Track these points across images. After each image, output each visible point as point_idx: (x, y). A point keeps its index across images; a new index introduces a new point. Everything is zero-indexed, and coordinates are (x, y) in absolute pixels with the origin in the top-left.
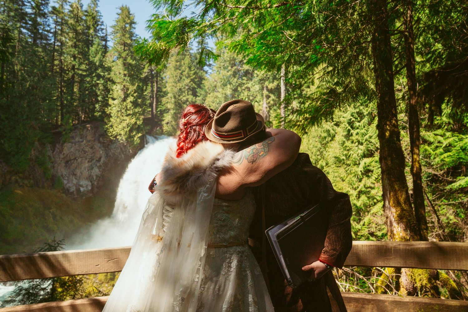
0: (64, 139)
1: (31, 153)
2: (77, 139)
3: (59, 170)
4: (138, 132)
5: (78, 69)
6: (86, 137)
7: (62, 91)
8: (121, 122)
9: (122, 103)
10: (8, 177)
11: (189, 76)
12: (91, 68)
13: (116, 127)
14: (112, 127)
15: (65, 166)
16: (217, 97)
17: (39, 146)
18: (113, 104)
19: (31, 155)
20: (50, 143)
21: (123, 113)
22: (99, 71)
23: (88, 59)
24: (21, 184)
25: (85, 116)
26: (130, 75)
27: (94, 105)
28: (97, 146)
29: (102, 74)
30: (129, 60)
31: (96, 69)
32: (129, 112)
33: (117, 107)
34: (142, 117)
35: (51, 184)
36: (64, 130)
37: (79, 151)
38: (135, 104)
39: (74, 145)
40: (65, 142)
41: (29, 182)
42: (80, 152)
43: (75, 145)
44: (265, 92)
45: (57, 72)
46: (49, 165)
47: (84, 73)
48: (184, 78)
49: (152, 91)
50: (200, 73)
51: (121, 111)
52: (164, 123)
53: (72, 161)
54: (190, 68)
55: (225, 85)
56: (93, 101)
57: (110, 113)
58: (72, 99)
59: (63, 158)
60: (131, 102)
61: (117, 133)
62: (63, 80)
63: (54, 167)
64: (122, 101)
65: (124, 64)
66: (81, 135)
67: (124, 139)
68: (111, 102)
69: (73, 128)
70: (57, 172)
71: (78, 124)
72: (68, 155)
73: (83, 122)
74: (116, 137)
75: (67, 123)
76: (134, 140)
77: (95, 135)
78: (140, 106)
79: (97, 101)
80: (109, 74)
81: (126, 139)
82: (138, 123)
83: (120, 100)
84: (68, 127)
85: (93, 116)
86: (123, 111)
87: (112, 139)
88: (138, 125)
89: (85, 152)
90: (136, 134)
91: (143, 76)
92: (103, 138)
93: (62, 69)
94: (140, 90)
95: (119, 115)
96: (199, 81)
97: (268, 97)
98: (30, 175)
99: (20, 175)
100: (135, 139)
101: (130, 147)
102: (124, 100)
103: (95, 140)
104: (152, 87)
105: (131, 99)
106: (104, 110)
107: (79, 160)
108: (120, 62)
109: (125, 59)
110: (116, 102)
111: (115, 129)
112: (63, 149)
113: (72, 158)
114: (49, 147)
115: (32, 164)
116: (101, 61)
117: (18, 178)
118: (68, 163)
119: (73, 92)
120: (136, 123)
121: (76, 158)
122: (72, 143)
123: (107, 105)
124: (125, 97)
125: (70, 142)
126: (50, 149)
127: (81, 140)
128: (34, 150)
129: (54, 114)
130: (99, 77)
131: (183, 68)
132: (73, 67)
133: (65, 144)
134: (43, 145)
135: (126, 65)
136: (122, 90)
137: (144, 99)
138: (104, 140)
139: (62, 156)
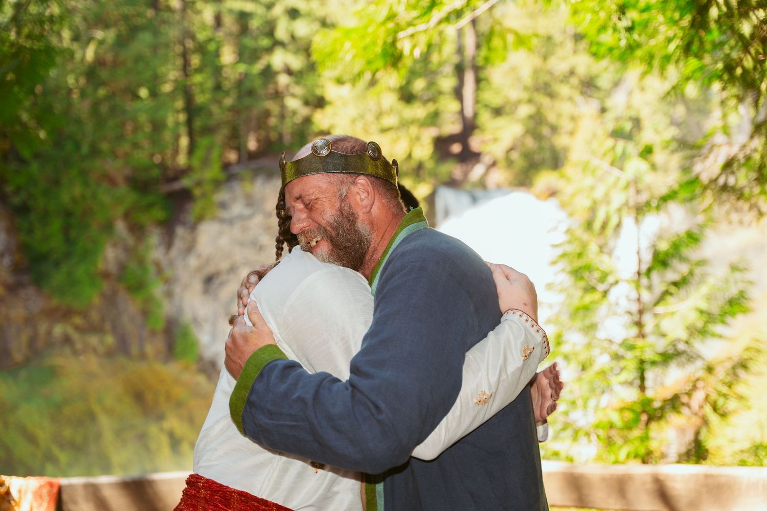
0: (198, 212)
1: (105, 253)
2: (237, 209)
3: (186, 305)
6: (263, 201)
7: (186, 66)
10: (43, 328)
15: (202, 292)
18: (339, 97)
19: (105, 262)
20: (158, 225)
24: (79, 346)
29: (302, 5)
32: (389, 121)
33: (350, 107)
35: (165, 348)
36: (199, 185)
38: (407, 96)
39: (227, 226)
40: (200, 219)
41: (102, 341)
42: (245, 249)
43: (230, 227)
46: (157, 289)
53: (223, 277)
58: (218, 87)
59: (199, 269)
63: (169, 294)
66: (248, 197)
68: (331, 91)
69: (222, 176)
70: (180, 310)
71: (239, 161)
72: (209, 258)
73: (252, 156)
75: (206, 162)
78: (422, 99)
80: (323, 2)
82: (416, 154)
86: (370, 117)
98: (103, 320)
99: (78, 320)
102: (372, 82)
105: (391, 79)
106: (311, 117)
112: (195, 240)
113: (224, 268)
114: (154, 238)
115: (110, 286)
117: (70, 331)
118: (210, 281)
121: (233, 267)
122: (222, 221)
123: (321, 103)
125: (215, 219)
126: (158, 240)
127: (247, 212)
128: (115, 245)
129: (167, 136)
133: (202, 226)
134: (137, 230)
139: (193, 262)
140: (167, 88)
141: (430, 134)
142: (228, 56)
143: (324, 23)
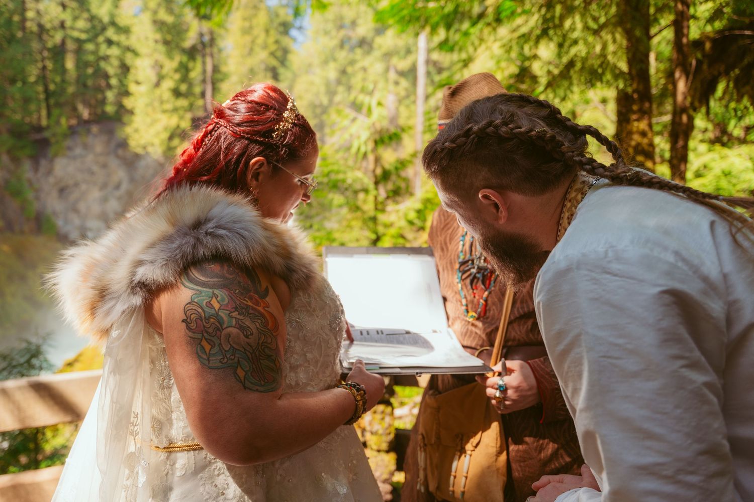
0: (54, 152)
2: (78, 151)
3: (48, 203)
5: (72, 28)
6: (94, 147)
7: (44, 68)
8: (153, 123)
9: (153, 91)
11: (265, 46)
12: (94, 27)
13: (146, 132)
14: (138, 132)
15: (58, 197)
16: (312, 83)
17: (8, 163)
18: (138, 91)
20: (29, 158)
21: (155, 107)
22: (110, 33)
23: (88, 10)
26: (166, 43)
27: (103, 92)
28: (114, 163)
29: (115, 38)
30: (164, 16)
31: (104, 29)
32: (165, 106)
33: (145, 98)
35: (35, 227)
36: (54, 136)
38: (177, 93)
39: (72, 161)
40: (56, 155)
42: (84, 174)
44: (392, 75)
45: (32, 32)
46: (30, 195)
47: (83, 36)
48: (257, 49)
49: (204, 72)
50: (285, 41)
51: (152, 104)
53: (71, 189)
54: (267, 31)
55: (325, 62)
56: (100, 85)
57: (132, 107)
58: (63, 81)
59: (55, 184)
60: (169, 89)
61: (147, 142)
62: (45, 48)
63: (37, 198)
64: (153, 87)
65: (155, 22)
66: (84, 144)
68: (132, 88)
69: (69, 133)
70: (45, 207)
71: (79, 124)
72: (63, 178)
73: (87, 122)
74: (145, 148)
75: (58, 123)
77: (109, 144)
78: (185, 95)
79: (110, 87)
80: (128, 38)
81: (163, 152)
82: (182, 124)
83: (150, 84)
84: (59, 131)
85: (104, 112)
86: (156, 104)
87: (138, 151)
88: (184, 131)
89: (92, 173)
91: (188, 44)
92: (122, 150)
93: (41, 27)
94: (184, 70)
95: (149, 111)
96: (282, 55)
97: (397, 83)
102: (157, 85)
103: (108, 152)
104: (204, 63)
105: (168, 84)
106: (121, 101)
107: (84, 187)
108: (146, 18)
109: (155, 12)
110: (143, 89)
111: (143, 134)
112: (53, 168)
113: (71, 184)
114: (27, 165)
116: (112, 16)
118: (62, 191)
119: (64, 71)
120: (178, 125)
121: (77, 184)
122: (69, 157)
123: (127, 93)
124: (158, 80)
125: (65, 156)
126: (29, 167)
127: (84, 153)
129: (33, 107)
130: (110, 42)
131: (256, 32)
132: (62, 25)
133: (57, 160)
134: (16, 160)
135: (159, 25)
136: (153, 67)
137: (191, 86)
138: (125, 155)
139: (51, 180)
140: (32, 79)
141: (189, 116)
142: (70, 64)
143: (128, 49)
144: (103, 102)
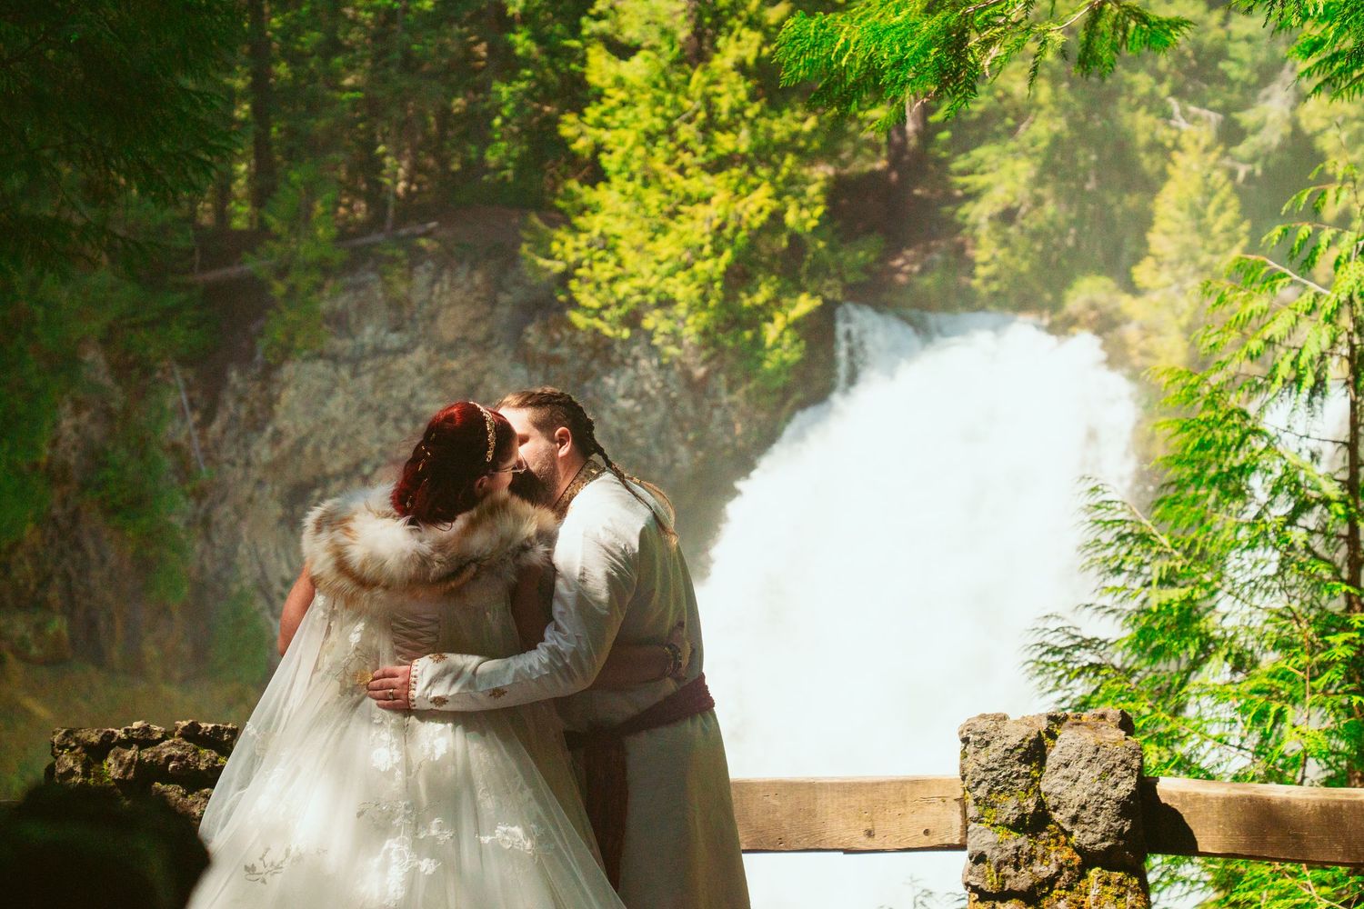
0: (279, 335)
1: (56, 425)
2: (371, 332)
3: (242, 550)
4: (792, 284)
6: (433, 317)
8: (673, 214)
9: (676, 77)
13: (639, 249)
14: (612, 250)
15: (281, 521)
17: (108, 382)
18: (620, 83)
19: (54, 444)
20: (184, 362)
21: (684, 147)
25: (416, 168)
27: (484, 88)
32: (725, 143)
33: (643, 109)
34: (822, 173)
35: (185, 648)
36: (282, 273)
37: (381, 420)
38: (768, 84)
39: (345, 372)
40: (286, 352)
41: (39, 628)
42: (388, 427)
43: (355, 375)
46: (177, 512)
51: (671, 132)
52: (979, 213)
56: (470, 56)
57: (599, 148)
58: (330, 45)
59: (273, 466)
60: (741, 67)
61: (644, 292)
63: (206, 524)
64: (677, 62)
66: (396, 305)
67: (690, 333)
68: (600, 69)
69: (339, 256)
70: (229, 563)
71: (376, 222)
72: (302, 441)
73: (411, 210)
74: (632, 319)
75: (300, 220)
76: (757, 342)
77: (494, 303)
79: (508, 65)
81: (705, 333)
82: (790, 218)
83: (669, 54)
84: (306, 251)
85: (475, 168)
86: (686, 132)
87: (608, 331)
88: (795, 239)
90: (776, 302)
92: (546, 329)
95: (658, 164)
98: (44, 582)
100: (771, 332)
101: (731, 389)
102: (695, 53)
103: (490, 336)
105: (741, 45)
106: (553, 122)
110: (637, 69)
111: (631, 259)
112: (271, 401)
113: (336, 466)
114: (176, 390)
115: (64, 502)
120: (777, 217)
121: (357, 466)
122: (335, 359)
123: (578, 94)
124: (698, 34)
125: (320, 356)
126: (184, 397)
127: (394, 340)
128: (78, 407)
133: (288, 370)
134: (132, 370)
138: (555, 344)
139: (263, 451)
141: (820, 177)
144: (476, 126)
